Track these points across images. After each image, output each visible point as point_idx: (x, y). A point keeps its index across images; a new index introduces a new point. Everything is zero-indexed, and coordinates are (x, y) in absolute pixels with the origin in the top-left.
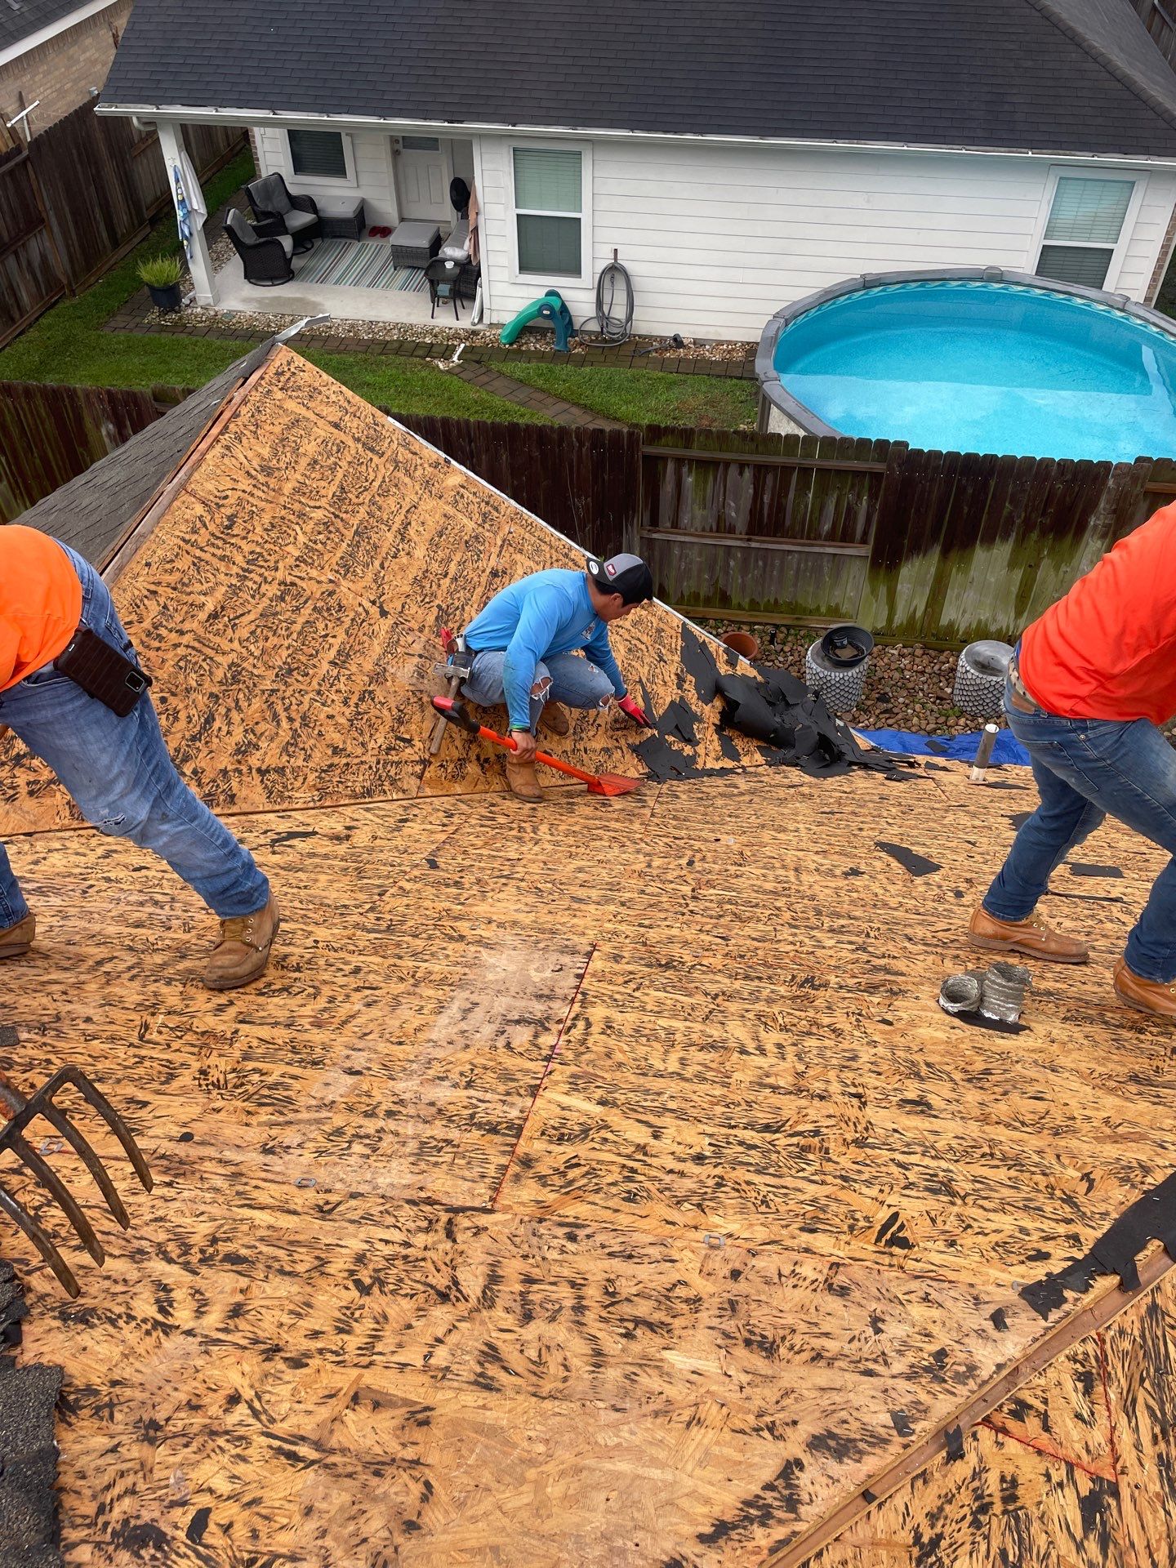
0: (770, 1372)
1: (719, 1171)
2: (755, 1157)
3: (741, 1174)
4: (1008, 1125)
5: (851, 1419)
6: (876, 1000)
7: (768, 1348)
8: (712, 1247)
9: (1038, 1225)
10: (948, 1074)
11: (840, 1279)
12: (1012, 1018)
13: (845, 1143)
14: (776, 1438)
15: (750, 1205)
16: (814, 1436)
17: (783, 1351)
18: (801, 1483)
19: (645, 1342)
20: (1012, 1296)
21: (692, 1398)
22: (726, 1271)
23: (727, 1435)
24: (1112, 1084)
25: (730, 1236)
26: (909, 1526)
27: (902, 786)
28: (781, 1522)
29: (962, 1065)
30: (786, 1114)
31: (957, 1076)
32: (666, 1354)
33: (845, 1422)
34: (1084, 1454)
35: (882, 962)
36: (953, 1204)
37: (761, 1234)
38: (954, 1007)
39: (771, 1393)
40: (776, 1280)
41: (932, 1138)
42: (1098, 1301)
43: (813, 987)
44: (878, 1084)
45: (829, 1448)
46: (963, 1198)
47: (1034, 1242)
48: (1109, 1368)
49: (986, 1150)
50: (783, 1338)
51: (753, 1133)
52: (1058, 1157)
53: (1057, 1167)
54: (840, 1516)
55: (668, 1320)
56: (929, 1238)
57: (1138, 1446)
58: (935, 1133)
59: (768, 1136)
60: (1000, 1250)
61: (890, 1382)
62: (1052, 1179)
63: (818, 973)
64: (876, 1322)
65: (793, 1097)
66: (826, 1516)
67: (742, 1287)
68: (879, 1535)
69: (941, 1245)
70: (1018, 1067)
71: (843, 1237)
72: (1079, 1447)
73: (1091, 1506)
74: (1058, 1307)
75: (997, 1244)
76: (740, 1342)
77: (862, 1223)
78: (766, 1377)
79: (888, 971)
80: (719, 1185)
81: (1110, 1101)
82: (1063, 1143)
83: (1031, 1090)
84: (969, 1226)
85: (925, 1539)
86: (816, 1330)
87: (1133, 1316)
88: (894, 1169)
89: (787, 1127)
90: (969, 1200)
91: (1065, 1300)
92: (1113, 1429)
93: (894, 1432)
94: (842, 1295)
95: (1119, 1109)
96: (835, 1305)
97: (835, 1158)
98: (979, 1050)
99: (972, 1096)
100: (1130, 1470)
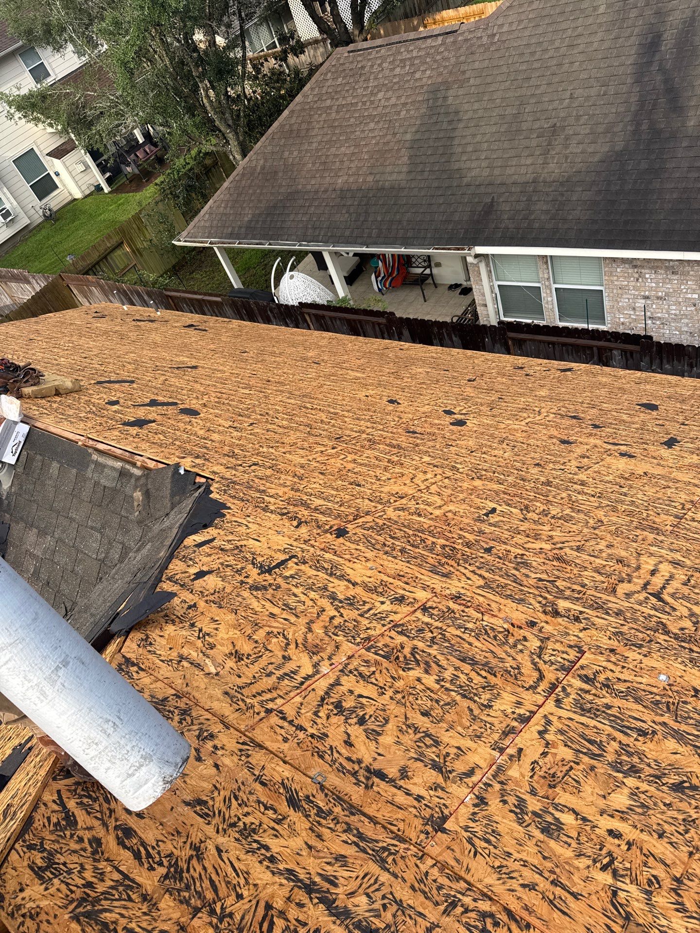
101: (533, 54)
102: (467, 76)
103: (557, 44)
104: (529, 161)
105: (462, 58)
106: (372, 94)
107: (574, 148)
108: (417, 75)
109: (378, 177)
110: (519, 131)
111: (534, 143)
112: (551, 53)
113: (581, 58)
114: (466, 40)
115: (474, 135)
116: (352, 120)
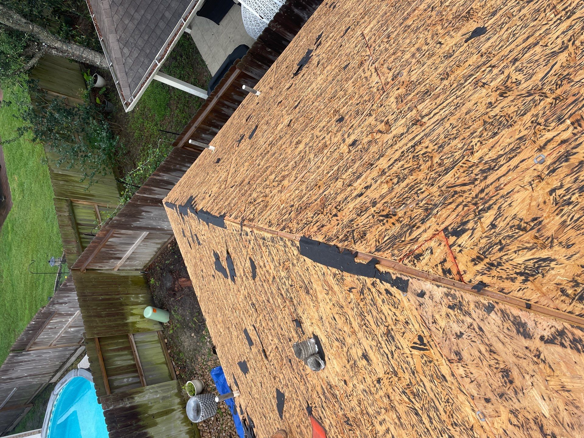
0: (515, 367)
1: (450, 427)
2: (432, 414)
3: (444, 417)
4: (351, 324)
5: (505, 328)
6: (338, 393)
7: (506, 373)
8: (485, 416)
9: (377, 298)
10: (347, 353)
11: (453, 356)
12: (313, 341)
13: (399, 379)
14: (540, 353)
15: (454, 407)
16: (525, 338)
17: (502, 366)
18: (549, 334)
19: (551, 427)
20: (409, 294)
21: (555, 395)
22: (489, 405)
23: (557, 373)
24: (314, 298)
25: (473, 410)
26: (524, 286)
27: (254, 420)
28: (573, 334)
29: (340, 350)
30: (406, 409)
31: (345, 349)
32: (547, 415)
33: (508, 329)
34: (443, 244)
35: (322, 397)
36: (392, 329)
37: (462, 397)
38: (321, 362)
39: (524, 363)
40: (475, 382)
41: (374, 348)
42: (389, 267)
43: (349, 420)
44: (368, 377)
45: (525, 330)
46: (388, 327)
47: (385, 296)
48: (408, 252)
49: (364, 327)
50: (497, 368)
51: (423, 419)
52: (350, 303)
53: (353, 301)
54: (546, 312)
55: (531, 421)
56: (412, 332)
57: (425, 231)
58: (371, 347)
59: (420, 412)
60: (396, 306)
61: (477, 320)
62: (359, 301)
63: (342, 421)
64: (459, 336)
65: (397, 409)
66: (552, 318)
67: (490, 395)
68: (539, 295)
69: (410, 326)
70: (328, 330)
71: (436, 363)
72: (442, 247)
73: (457, 233)
74: (401, 279)
75: (395, 308)
76: (514, 385)
77: (425, 358)
78: (518, 368)
79: (324, 393)
80: (456, 425)
81: (320, 296)
82: (344, 303)
83: (333, 322)
84: (396, 320)
85: (523, 278)
86: (482, 357)
87: (385, 255)
88: (396, 356)
89: (410, 406)
90: (387, 324)
91: (397, 277)
92: (426, 241)
93: (495, 309)
94: (459, 353)
95: (321, 293)
96: (466, 354)
97: (408, 380)
98: (331, 347)
99: (349, 341)
100: (435, 229)
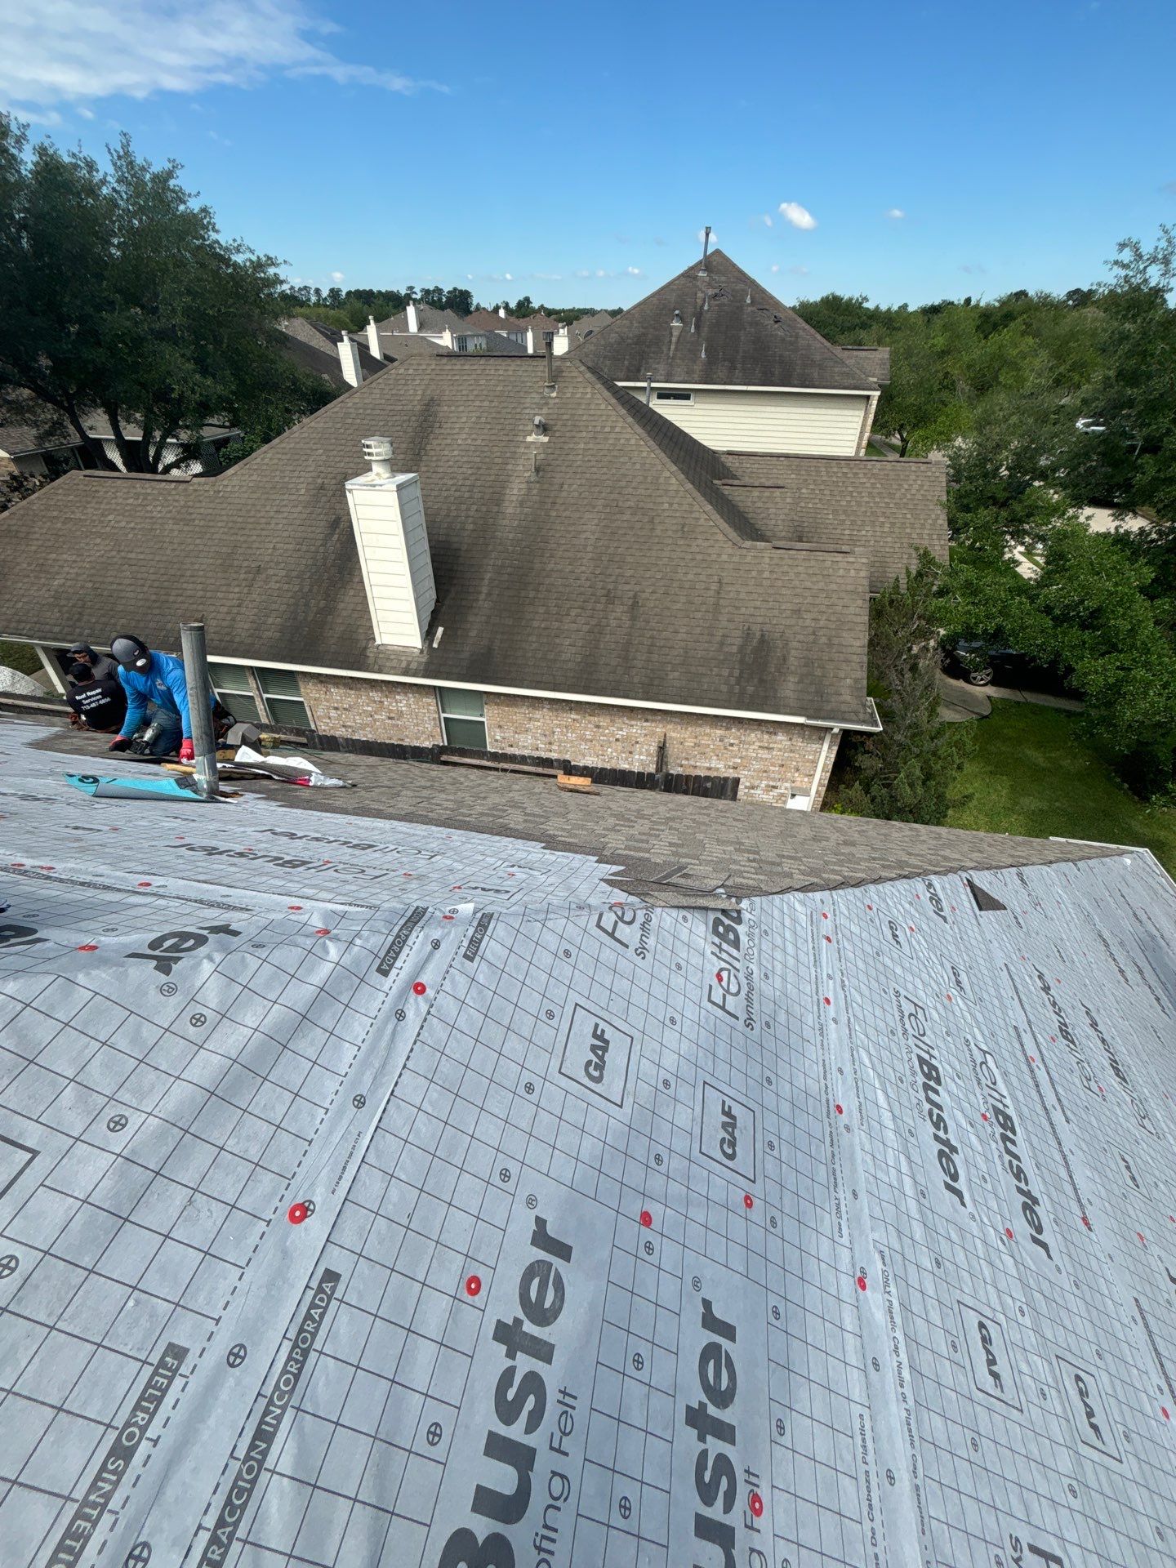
101: (249, 511)
102: (193, 517)
103: (268, 508)
104: (237, 590)
105: (190, 504)
106: (103, 515)
107: (272, 585)
108: (149, 508)
109: (97, 585)
110: (231, 566)
111: (242, 576)
112: (262, 514)
113: (284, 521)
114: (196, 490)
115: (193, 564)
116: (78, 533)
